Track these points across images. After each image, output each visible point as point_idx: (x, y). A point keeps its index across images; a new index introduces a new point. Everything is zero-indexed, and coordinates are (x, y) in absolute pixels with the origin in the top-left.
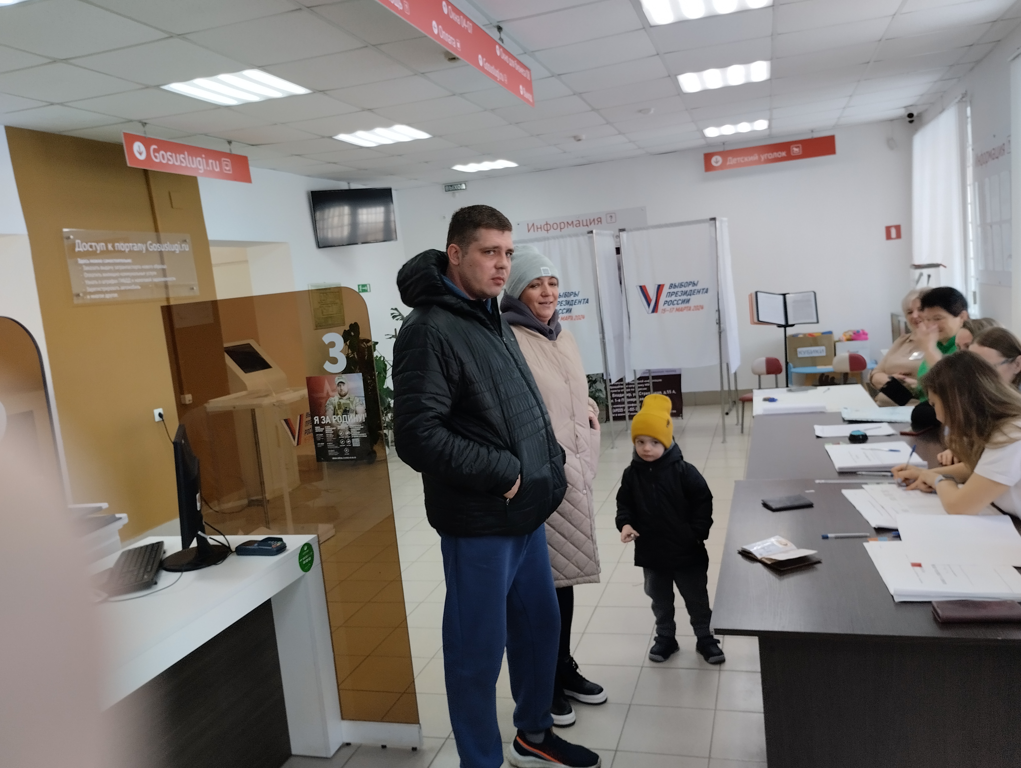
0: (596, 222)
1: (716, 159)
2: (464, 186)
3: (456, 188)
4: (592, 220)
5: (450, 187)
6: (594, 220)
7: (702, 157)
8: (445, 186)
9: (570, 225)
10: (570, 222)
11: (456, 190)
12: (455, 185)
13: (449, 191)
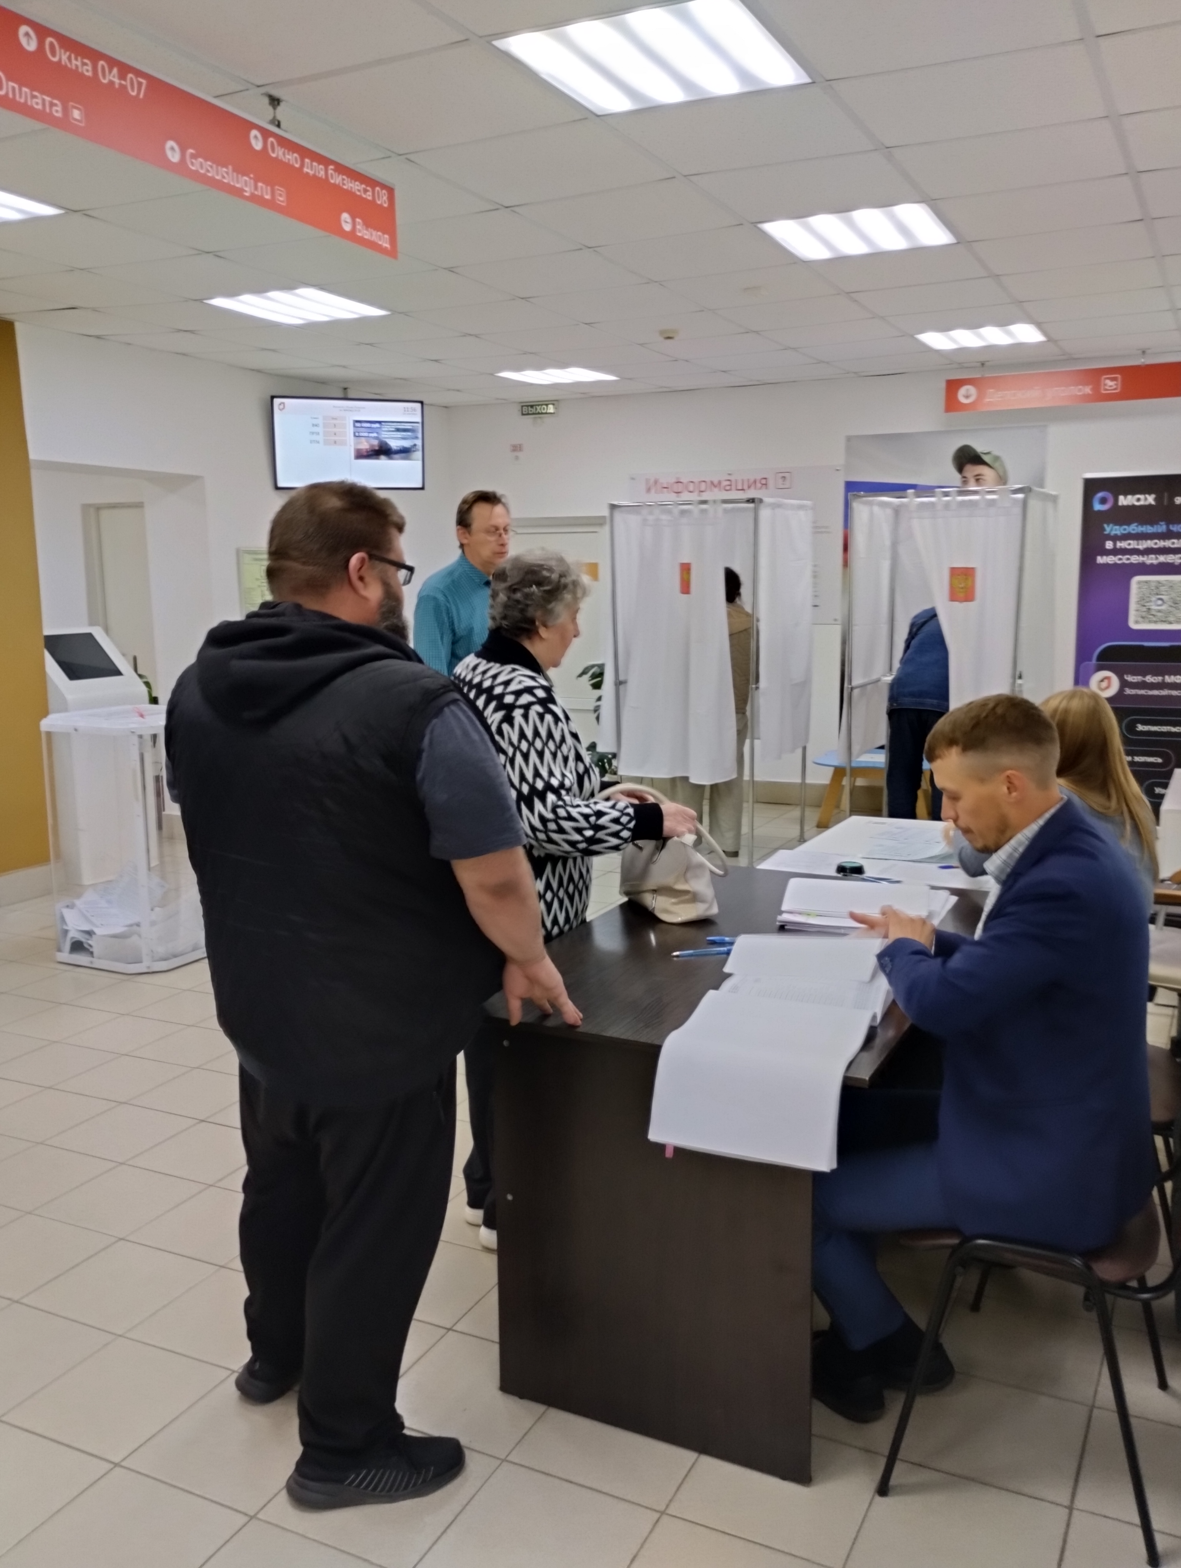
0: (759, 485)
1: (968, 390)
2: (551, 409)
3: (539, 410)
4: (752, 480)
5: (529, 407)
6: (755, 482)
7: (943, 385)
8: (522, 406)
9: (715, 486)
10: (716, 482)
11: (539, 413)
12: (539, 405)
13: (528, 414)
